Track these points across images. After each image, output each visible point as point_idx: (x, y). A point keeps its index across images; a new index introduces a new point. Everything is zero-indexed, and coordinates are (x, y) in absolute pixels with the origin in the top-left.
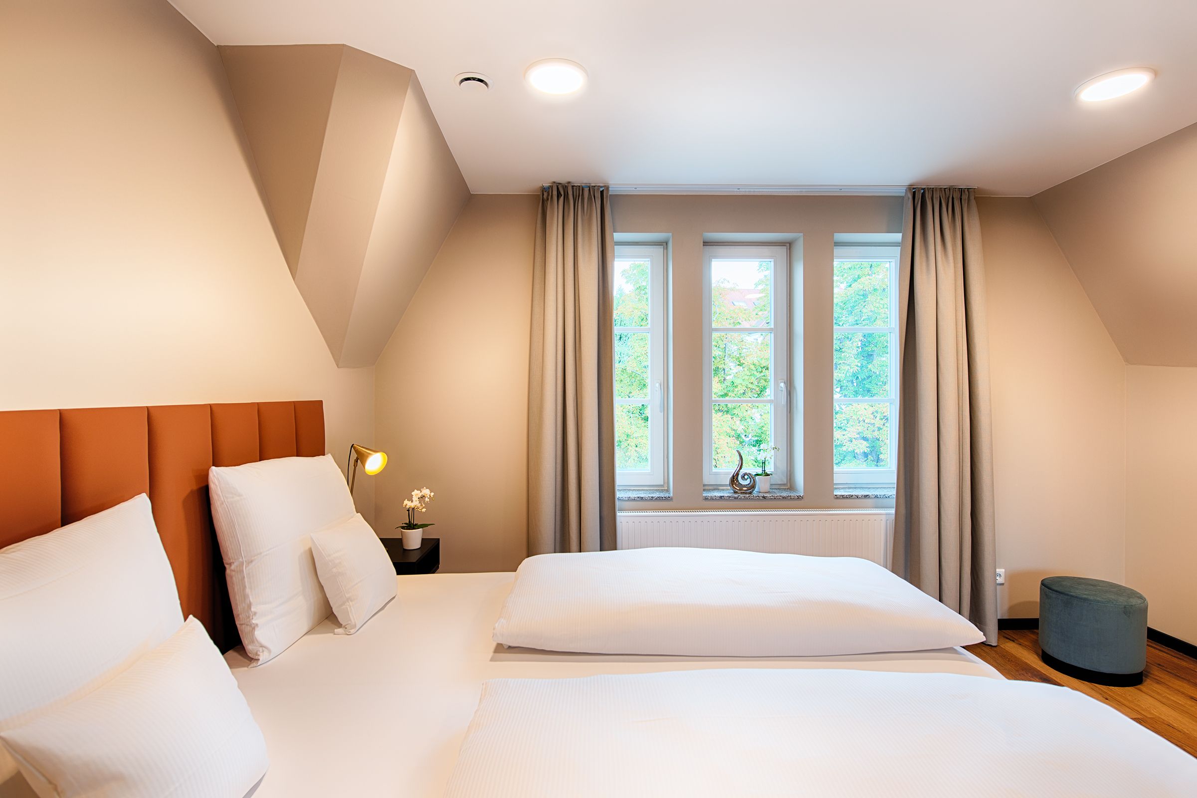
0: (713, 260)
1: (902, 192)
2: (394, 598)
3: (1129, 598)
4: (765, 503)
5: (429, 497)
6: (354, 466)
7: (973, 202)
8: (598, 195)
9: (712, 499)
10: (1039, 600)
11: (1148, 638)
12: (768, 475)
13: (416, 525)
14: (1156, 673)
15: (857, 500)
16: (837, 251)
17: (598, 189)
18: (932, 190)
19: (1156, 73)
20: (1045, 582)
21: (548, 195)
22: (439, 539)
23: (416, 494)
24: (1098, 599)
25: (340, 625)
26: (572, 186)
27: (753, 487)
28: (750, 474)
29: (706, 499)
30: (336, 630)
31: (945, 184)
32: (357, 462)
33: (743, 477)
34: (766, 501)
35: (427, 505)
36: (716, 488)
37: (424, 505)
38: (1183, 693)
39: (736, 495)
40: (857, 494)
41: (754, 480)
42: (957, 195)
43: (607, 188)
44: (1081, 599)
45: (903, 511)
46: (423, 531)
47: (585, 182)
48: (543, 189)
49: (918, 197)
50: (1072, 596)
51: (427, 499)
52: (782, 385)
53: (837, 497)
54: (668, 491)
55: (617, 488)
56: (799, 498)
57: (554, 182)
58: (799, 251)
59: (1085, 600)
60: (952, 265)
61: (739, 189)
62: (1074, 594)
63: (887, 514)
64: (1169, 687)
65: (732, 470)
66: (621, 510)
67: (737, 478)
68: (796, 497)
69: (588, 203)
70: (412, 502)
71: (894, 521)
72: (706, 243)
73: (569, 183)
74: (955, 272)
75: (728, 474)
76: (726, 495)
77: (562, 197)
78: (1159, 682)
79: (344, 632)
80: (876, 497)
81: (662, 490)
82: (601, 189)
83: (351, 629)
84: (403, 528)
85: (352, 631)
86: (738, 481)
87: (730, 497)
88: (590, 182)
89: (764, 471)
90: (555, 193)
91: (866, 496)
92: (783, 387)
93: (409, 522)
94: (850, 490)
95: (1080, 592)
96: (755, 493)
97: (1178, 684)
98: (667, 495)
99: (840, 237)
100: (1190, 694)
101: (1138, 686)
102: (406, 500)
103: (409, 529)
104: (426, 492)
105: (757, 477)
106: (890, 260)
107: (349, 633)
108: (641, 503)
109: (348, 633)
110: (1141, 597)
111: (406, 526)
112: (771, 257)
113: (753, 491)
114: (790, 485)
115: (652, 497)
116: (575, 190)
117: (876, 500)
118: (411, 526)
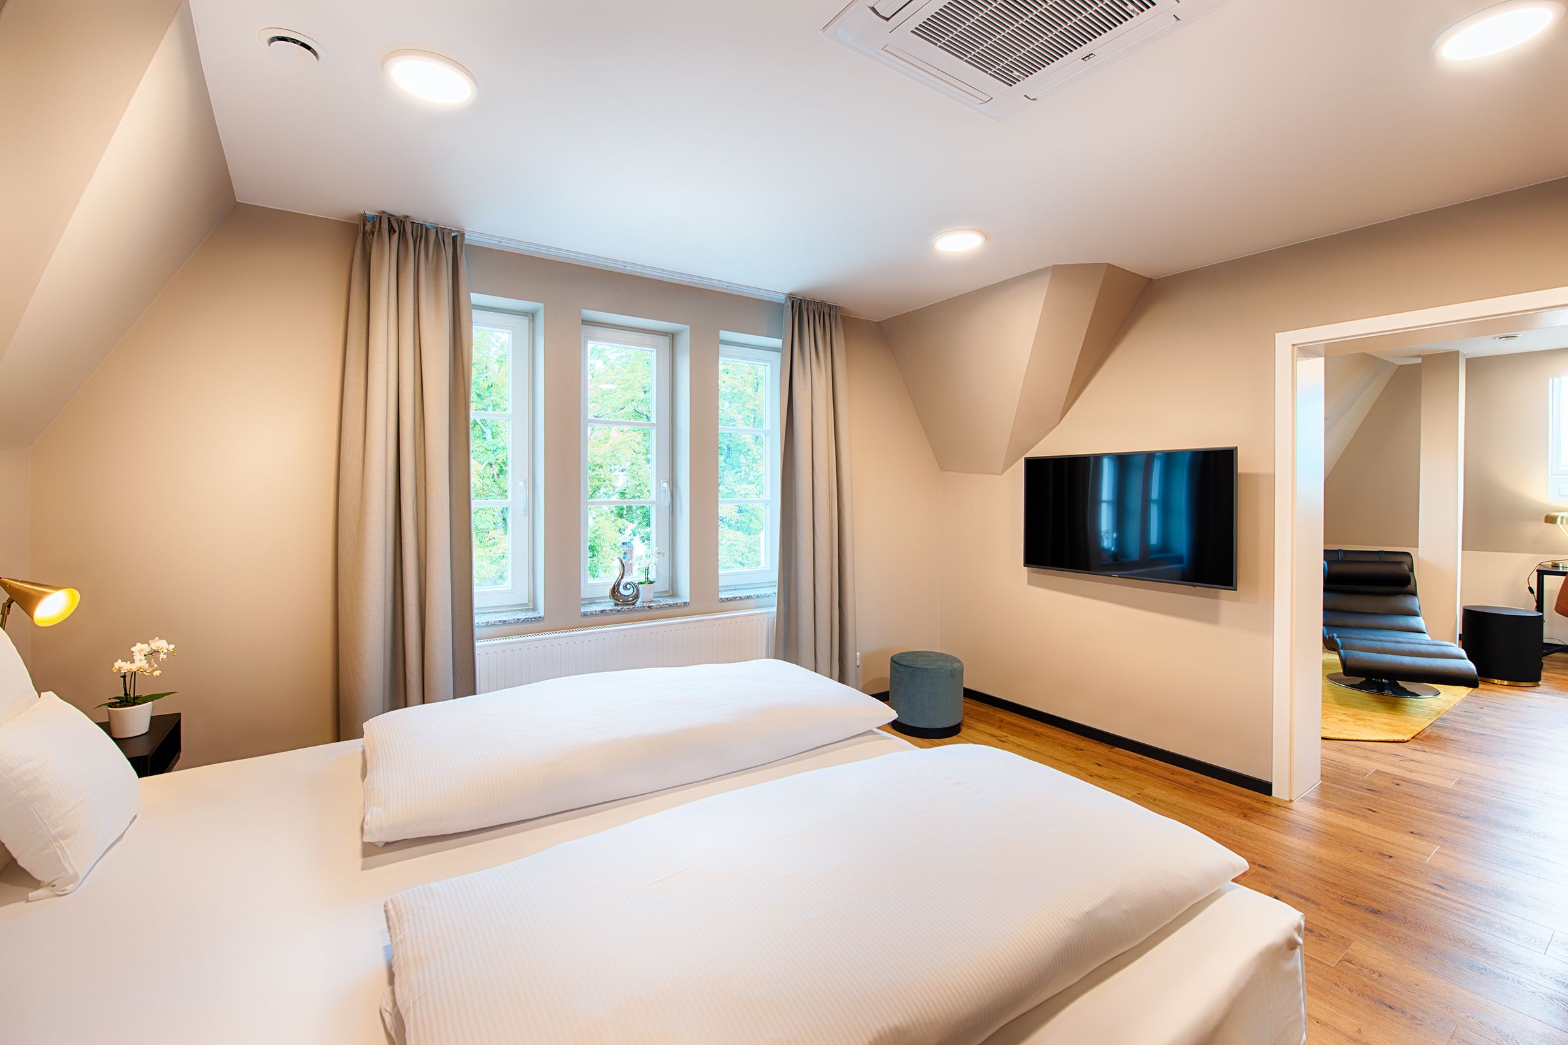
0: (589, 341)
1: (781, 299)
2: (135, 817)
3: (953, 663)
4: (650, 613)
5: (166, 651)
6: (3, 614)
7: (839, 319)
8: (449, 241)
9: (592, 614)
10: (889, 676)
11: (964, 696)
12: (652, 583)
13: (136, 698)
14: (967, 721)
15: (742, 602)
16: (723, 349)
17: (449, 234)
18: (808, 302)
19: (986, 236)
20: (895, 659)
21: (374, 226)
22: (180, 714)
23: (140, 650)
24: (934, 667)
25: (36, 884)
26: (412, 222)
27: (637, 597)
28: (632, 583)
29: (585, 615)
30: (30, 894)
31: (819, 297)
32: (9, 606)
33: (625, 587)
34: (652, 612)
35: (162, 665)
36: (592, 601)
37: (156, 666)
38: (986, 733)
39: (619, 608)
40: (740, 596)
41: (637, 589)
42: (827, 311)
43: (463, 235)
44: (922, 669)
45: (782, 608)
46: (153, 704)
47: (431, 220)
48: (364, 218)
49: (796, 305)
50: (915, 668)
51: (162, 656)
52: (665, 485)
53: (722, 600)
54: (534, 609)
55: (475, 611)
56: (685, 604)
57: (384, 212)
58: (684, 343)
59: (925, 670)
60: (824, 374)
61: (625, 266)
62: (916, 666)
63: (768, 613)
64: (977, 730)
65: (613, 581)
66: (480, 639)
67: (618, 589)
68: (683, 604)
69: (434, 249)
70: (133, 661)
71: (775, 619)
72: (586, 322)
73: (407, 217)
74: (827, 382)
75: (606, 584)
76: (608, 609)
77: (396, 235)
78: (970, 728)
79: (50, 893)
80: (758, 597)
81: (527, 610)
82: (453, 234)
83: (68, 885)
84: (111, 705)
85: (69, 888)
86: (619, 592)
87: (612, 610)
88: (437, 223)
89: (648, 578)
90: (385, 226)
91: (748, 597)
92: (666, 486)
93: (126, 694)
94: (732, 592)
95: (919, 664)
96: (638, 604)
97: (981, 726)
98: (536, 615)
99: (725, 335)
100: (990, 732)
101: (960, 734)
102: (120, 660)
103: (126, 706)
104: (161, 644)
105: (640, 586)
106: (766, 364)
107: (64, 893)
108: (506, 628)
109: (60, 893)
110: (959, 661)
111: (117, 702)
112: (653, 346)
113: (637, 601)
114: (673, 592)
115: (518, 619)
116: (415, 228)
117: (757, 600)
118: (128, 701)
